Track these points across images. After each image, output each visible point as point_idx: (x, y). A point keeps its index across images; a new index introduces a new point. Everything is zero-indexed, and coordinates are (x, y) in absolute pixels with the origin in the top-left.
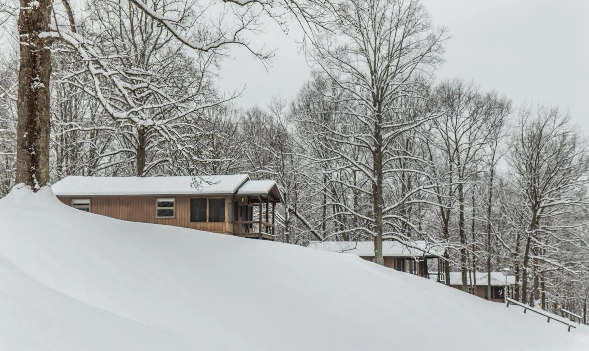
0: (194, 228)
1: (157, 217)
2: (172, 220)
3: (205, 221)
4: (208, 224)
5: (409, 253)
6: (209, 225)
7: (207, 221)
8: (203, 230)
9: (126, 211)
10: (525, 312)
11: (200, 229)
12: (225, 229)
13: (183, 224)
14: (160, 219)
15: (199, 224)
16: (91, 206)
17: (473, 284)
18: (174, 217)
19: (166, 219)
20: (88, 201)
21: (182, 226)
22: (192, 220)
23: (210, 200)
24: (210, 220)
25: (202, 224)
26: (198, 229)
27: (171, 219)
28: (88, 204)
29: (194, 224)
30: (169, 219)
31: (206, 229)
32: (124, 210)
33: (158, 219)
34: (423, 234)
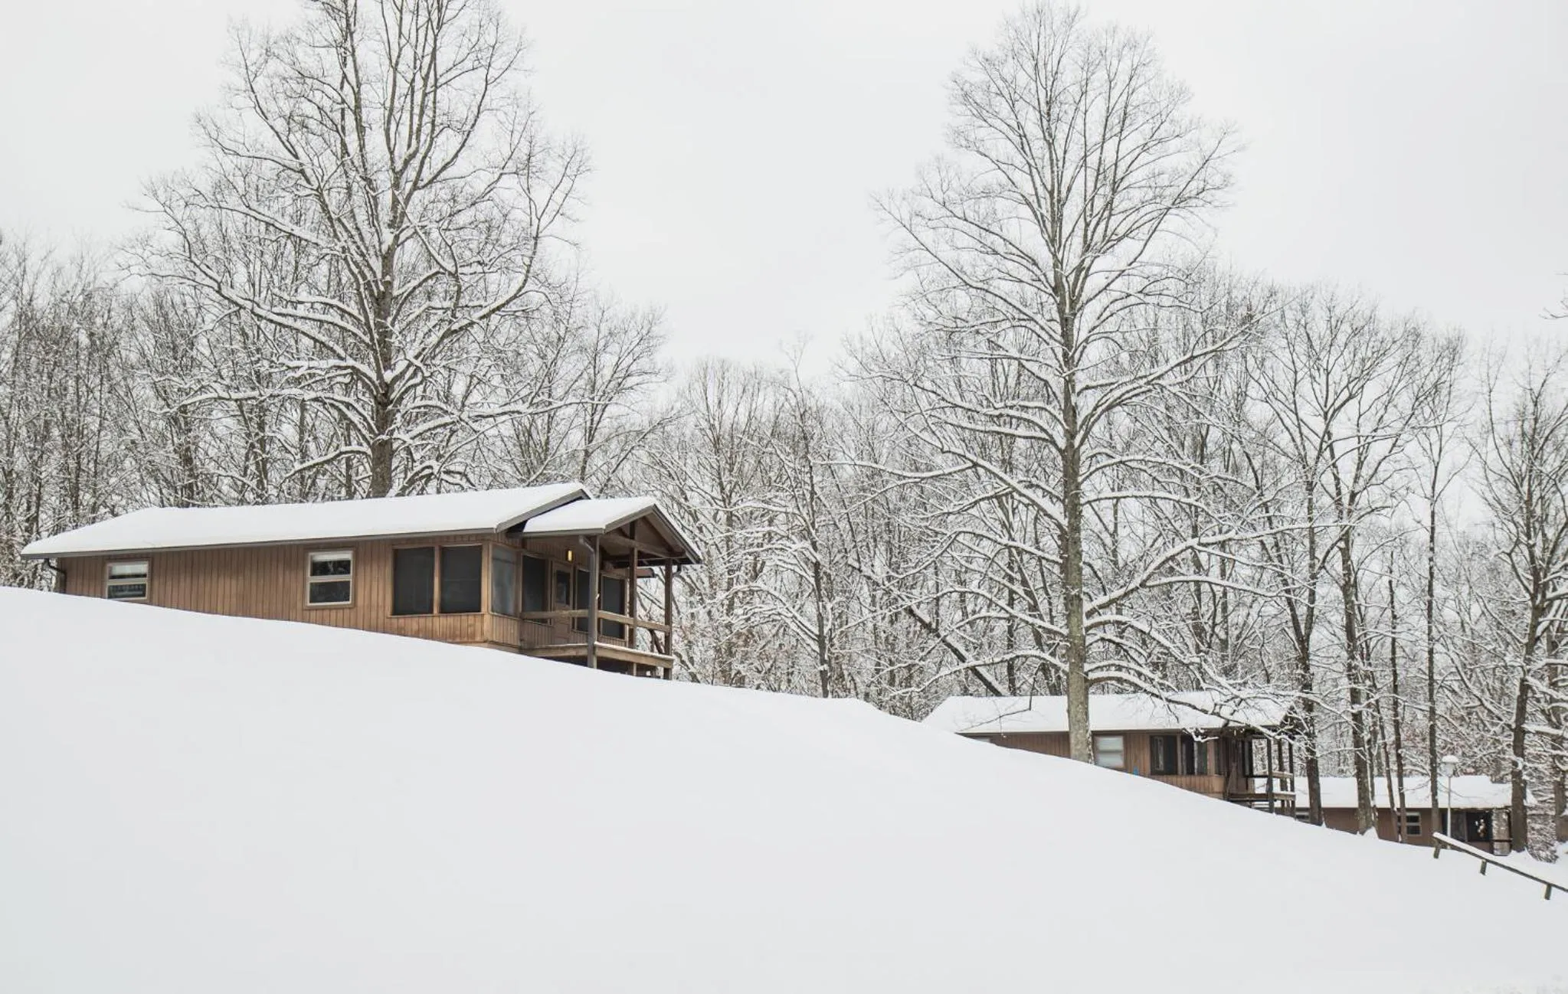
0: (401, 632)
1: (309, 604)
2: (347, 611)
3: (431, 611)
4: (436, 620)
5: (1173, 719)
6: (441, 622)
7: (436, 611)
8: (426, 638)
9: (234, 591)
10: (1483, 871)
11: (416, 634)
12: (482, 634)
13: (374, 622)
14: (316, 609)
15: (414, 622)
16: (152, 580)
17: (1397, 805)
18: (349, 602)
19: (330, 609)
20: (142, 568)
21: (370, 629)
22: (396, 611)
23: (443, 550)
24: (445, 610)
25: (422, 620)
26: (412, 636)
27: (343, 608)
28: (144, 576)
29: (402, 621)
30: (337, 608)
31: (430, 635)
32: (228, 587)
33: (310, 609)
34: (1192, 663)
